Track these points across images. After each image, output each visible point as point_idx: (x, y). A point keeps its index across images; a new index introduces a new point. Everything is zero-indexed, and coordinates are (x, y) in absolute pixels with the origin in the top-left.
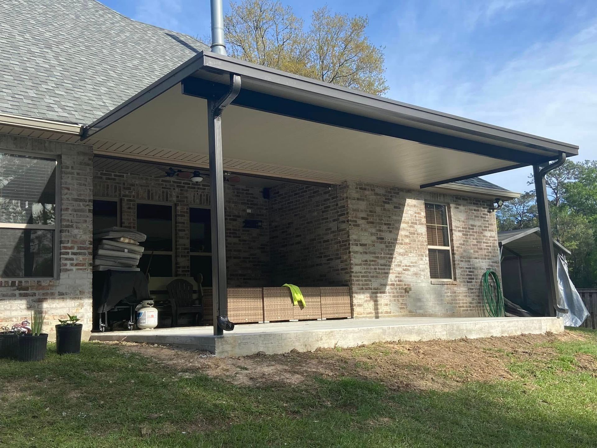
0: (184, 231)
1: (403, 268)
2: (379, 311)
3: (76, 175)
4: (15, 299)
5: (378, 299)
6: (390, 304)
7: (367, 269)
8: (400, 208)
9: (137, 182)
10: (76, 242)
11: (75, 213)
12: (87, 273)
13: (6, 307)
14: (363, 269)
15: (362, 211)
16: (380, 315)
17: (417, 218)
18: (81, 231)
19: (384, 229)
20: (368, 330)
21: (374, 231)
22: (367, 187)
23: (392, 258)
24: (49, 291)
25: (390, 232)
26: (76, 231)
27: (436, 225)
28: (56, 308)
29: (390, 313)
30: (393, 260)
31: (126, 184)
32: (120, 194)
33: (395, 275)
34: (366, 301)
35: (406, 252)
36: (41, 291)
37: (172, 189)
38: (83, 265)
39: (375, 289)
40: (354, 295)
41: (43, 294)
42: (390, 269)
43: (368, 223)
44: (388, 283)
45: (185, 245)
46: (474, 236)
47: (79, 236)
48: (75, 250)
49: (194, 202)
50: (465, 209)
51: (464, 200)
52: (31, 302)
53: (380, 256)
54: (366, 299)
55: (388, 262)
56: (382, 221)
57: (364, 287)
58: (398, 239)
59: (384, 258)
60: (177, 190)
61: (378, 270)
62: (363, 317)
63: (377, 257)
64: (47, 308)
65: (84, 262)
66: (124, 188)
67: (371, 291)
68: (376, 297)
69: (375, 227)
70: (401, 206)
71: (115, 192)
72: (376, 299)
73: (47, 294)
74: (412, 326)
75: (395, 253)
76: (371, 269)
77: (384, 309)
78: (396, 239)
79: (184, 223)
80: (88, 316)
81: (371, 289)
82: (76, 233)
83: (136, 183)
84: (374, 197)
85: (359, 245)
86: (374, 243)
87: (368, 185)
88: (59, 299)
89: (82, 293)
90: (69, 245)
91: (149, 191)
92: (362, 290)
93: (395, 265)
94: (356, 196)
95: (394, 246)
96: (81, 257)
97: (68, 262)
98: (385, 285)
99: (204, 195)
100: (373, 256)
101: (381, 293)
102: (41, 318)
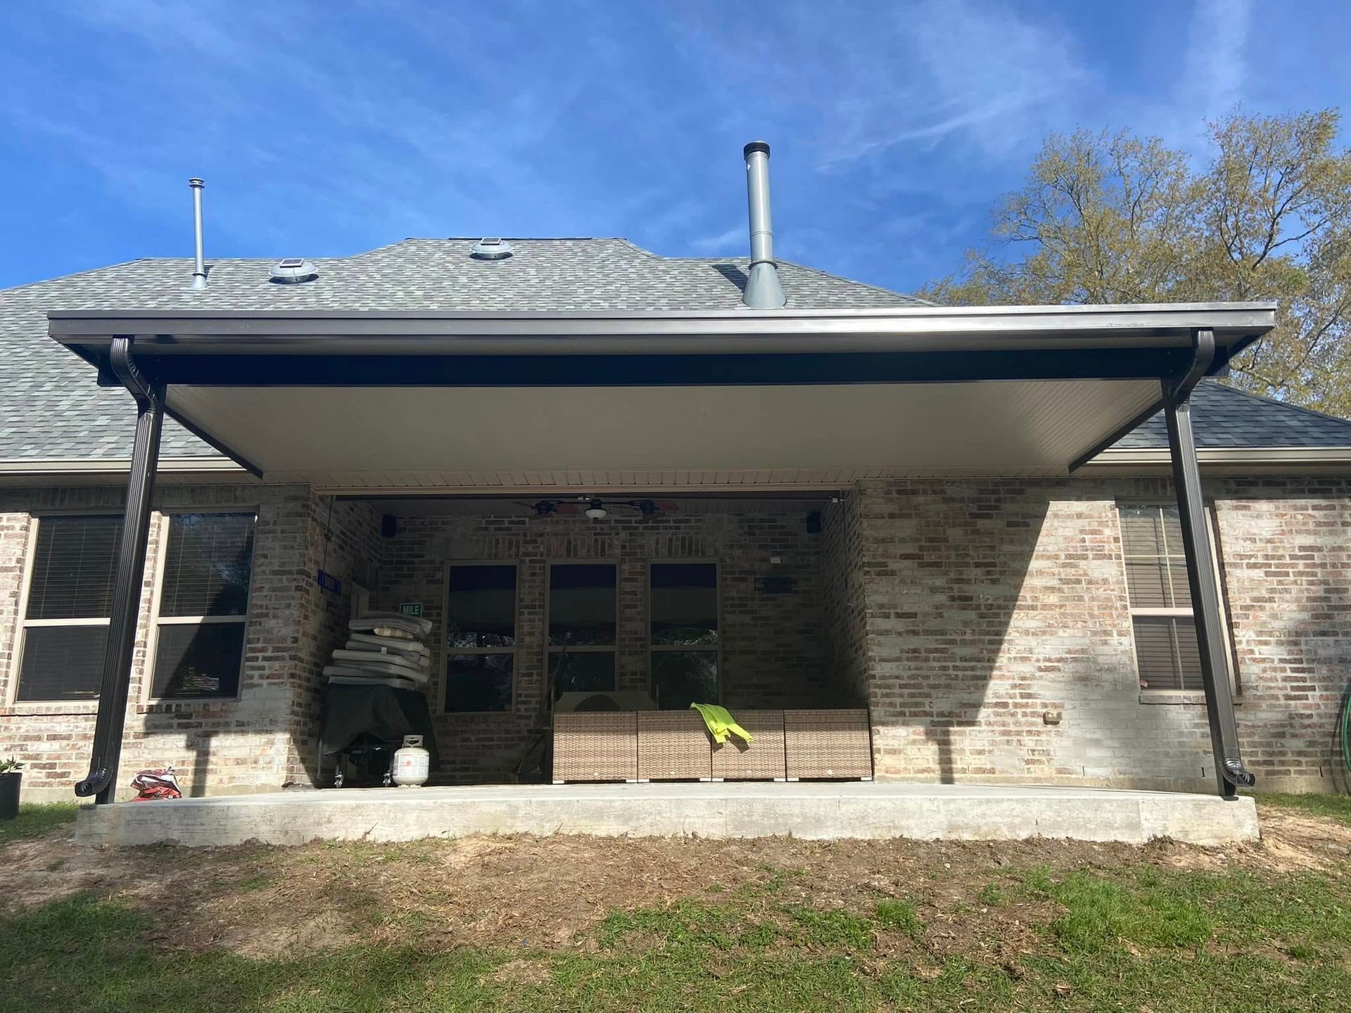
0: (636, 607)
1: (1038, 664)
2: (954, 766)
3: (279, 535)
4: (171, 733)
5: (952, 738)
6: (990, 752)
7: (916, 669)
8: (1027, 525)
9: (549, 529)
10: (271, 639)
11: (273, 594)
12: (285, 690)
13: (156, 744)
14: (904, 670)
15: (902, 541)
16: (956, 776)
17: (1087, 544)
18: (281, 621)
19: (972, 576)
20: (463, 805)
21: (940, 582)
22: (921, 487)
23: (1000, 642)
24: (222, 720)
25: (994, 582)
26: (272, 623)
27: (1167, 555)
28: (230, 748)
29: (992, 771)
30: (1005, 646)
31: (528, 534)
32: (518, 551)
33: (1011, 682)
34: (914, 742)
35: (1050, 626)
36: (210, 720)
37: (613, 534)
38: (279, 677)
39: (942, 714)
40: (877, 728)
41: (214, 724)
42: (992, 669)
43: (921, 565)
44: (986, 701)
45: (636, 633)
46: (1316, 576)
47: (277, 630)
48: (269, 654)
49: (657, 553)
50: (1277, 508)
51: (1269, 485)
52: (193, 736)
53: (958, 638)
54: (912, 737)
55: (985, 652)
56: (968, 559)
57: (907, 710)
58: (1020, 598)
59: (973, 642)
60: (623, 535)
61: (952, 672)
62: (903, 779)
63: (953, 642)
64: (217, 746)
65: (282, 672)
66: (526, 542)
67: (929, 719)
68: (947, 733)
69: (946, 573)
70: (1031, 521)
71: (510, 549)
72: (946, 738)
73: (219, 724)
74: (603, 800)
75: (1010, 630)
76: (931, 669)
77: (973, 761)
78: (1015, 599)
79: (635, 593)
80: (279, 761)
81: (926, 714)
82: (272, 626)
83: (547, 530)
84: (943, 507)
85: (892, 616)
86: (940, 611)
87: (923, 482)
88: (236, 732)
89: (273, 722)
90: (260, 645)
91: (569, 543)
92: (901, 717)
93: (1010, 659)
94: (888, 508)
95: (1005, 614)
96: (277, 665)
97: (256, 673)
98: (977, 706)
99: (677, 540)
100: (937, 640)
101: (960, 724)
102: (206, 762)
